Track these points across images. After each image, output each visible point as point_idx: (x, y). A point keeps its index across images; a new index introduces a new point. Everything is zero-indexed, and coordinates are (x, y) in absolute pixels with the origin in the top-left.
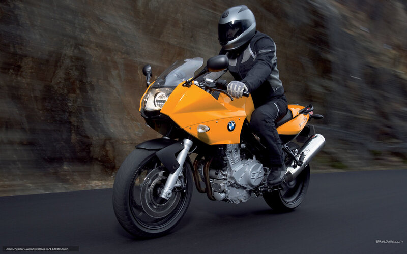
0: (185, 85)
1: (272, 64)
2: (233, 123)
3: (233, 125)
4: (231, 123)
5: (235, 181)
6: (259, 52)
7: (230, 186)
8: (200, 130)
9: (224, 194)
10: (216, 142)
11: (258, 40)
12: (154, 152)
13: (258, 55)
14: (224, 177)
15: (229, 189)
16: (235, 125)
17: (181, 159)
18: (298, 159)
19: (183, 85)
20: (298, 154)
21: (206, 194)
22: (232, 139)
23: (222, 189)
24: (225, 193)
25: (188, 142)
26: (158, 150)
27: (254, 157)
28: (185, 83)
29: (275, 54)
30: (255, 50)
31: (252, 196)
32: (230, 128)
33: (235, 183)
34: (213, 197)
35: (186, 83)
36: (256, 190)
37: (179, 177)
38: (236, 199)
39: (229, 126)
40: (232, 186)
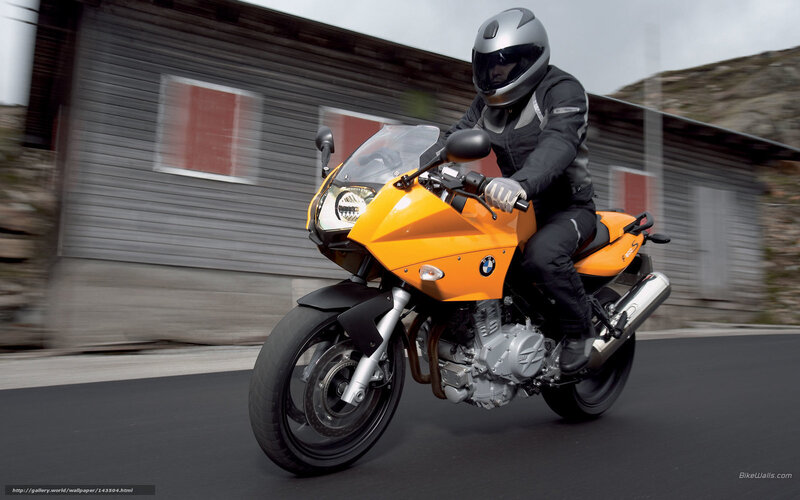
0: (399, 185)
1: (577, 137)
2: (492, 259)
3: (490, 264)
4: (487, 259)
5: (488, 367)
6: (555, 112)
7: (476, 376)
8: (427, 277)
9: (464, 391)
10: (455, 296)
11: (553, 86)
12: (334, 314)
13: (552, 117)
14: (466, 359)
15: (476, 382)
16: (494, 265)
17: (385, 328)
18: (614, 323)
19: (395, 185)
20: (615, 313)
21: (430, 385)
22: (488, 290)
23: (462, 383)
24: (468, 389)
25: (400, 295)
26: (341, 310)
27: (528, 321)
28: (400, 181)
29: (586, 117)
30: (547, 105)
31: (519, 394)
32: (485, 269)
33: (488, 371)
34: (443, 393)
35: (402, 180)
36: (527, 383)
37: (381, 363)
38: (487, 400)
39: (482, 265)
40: (482, 376)
